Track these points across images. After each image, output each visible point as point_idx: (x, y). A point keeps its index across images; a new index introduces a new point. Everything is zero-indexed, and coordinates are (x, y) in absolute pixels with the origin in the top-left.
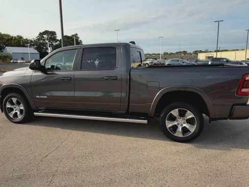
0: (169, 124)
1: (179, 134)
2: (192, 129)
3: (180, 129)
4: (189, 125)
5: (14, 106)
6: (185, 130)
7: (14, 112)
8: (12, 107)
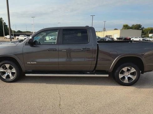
0: (121, 76)
1: (126, 81)
2: (134, 78)
3: (126, 78)
4: (132, 76)
5: (7, 70)
6: (129, 79)
7: (6, 75)
8: (5, 71)
